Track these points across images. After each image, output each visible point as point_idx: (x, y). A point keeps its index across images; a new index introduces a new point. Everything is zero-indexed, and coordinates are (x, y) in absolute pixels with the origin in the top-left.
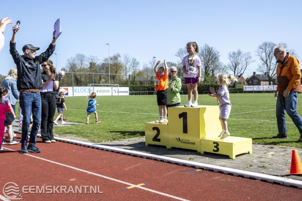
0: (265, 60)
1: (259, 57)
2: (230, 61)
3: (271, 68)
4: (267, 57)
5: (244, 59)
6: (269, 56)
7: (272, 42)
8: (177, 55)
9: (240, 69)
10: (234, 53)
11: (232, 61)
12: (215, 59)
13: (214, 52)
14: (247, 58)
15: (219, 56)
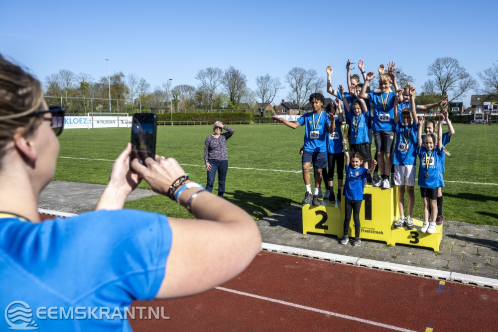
1: (289, 84)
2: (257, 87)
3: (302, 96)
4: (298, 85)
5: (272, 85)
6: (299, 83)
7: (302, 68)
8: (197, 77)
9: (269, 96)
10: (262, 78)
11: (260, 86)
12: (241, 84)
13: (240, 76)
14: (276, 84)
15: (246, 81)
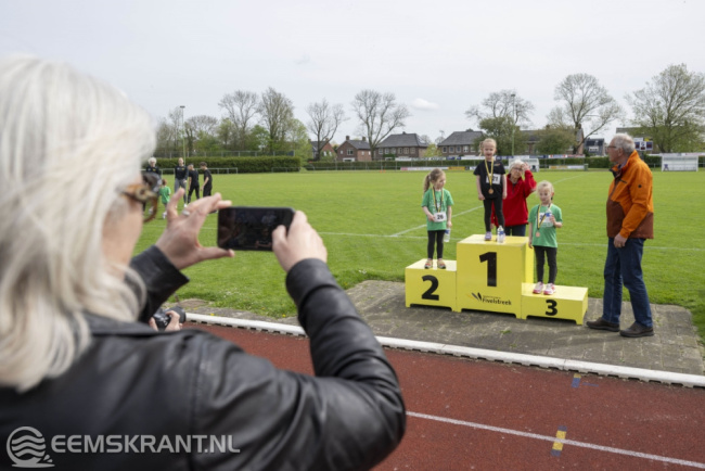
0: (365, 117)
1: (356, 113)
2: (310, 117)
3: (375, 130)
4: (368, 114)
5: (332, 115)
6: (370, 112)
9: (327, 130)
10: (316, 105)
11: (314, 116)
12: (286, 113)
13: (284, 102)
14: (336, 113)
